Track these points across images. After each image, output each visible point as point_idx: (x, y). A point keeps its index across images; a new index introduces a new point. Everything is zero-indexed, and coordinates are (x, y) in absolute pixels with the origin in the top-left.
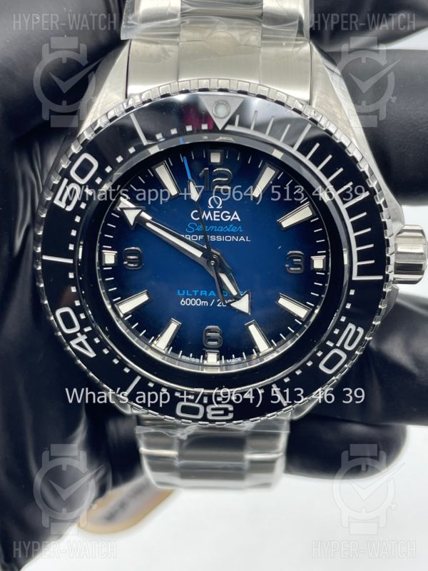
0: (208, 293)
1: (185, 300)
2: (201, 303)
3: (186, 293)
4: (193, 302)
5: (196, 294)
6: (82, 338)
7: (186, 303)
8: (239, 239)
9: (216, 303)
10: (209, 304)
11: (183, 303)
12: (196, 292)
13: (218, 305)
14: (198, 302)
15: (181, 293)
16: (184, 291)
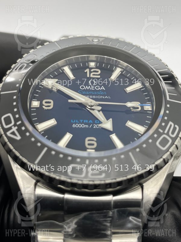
0: (88, 122)
1: (75, 125)
2: (84, 126)
3: (76, 121)
4: (80, 126)
5: (81, 122)
6: (14, 129)
7: (75, 126)
8: (105, 97)
9: (93, 126)
10: (89, 126)
11: (74, 126)
12: (81, 121)
13: (94, 127)
14: (83, 126)
15: (73, 121)
16: (75, 120)
